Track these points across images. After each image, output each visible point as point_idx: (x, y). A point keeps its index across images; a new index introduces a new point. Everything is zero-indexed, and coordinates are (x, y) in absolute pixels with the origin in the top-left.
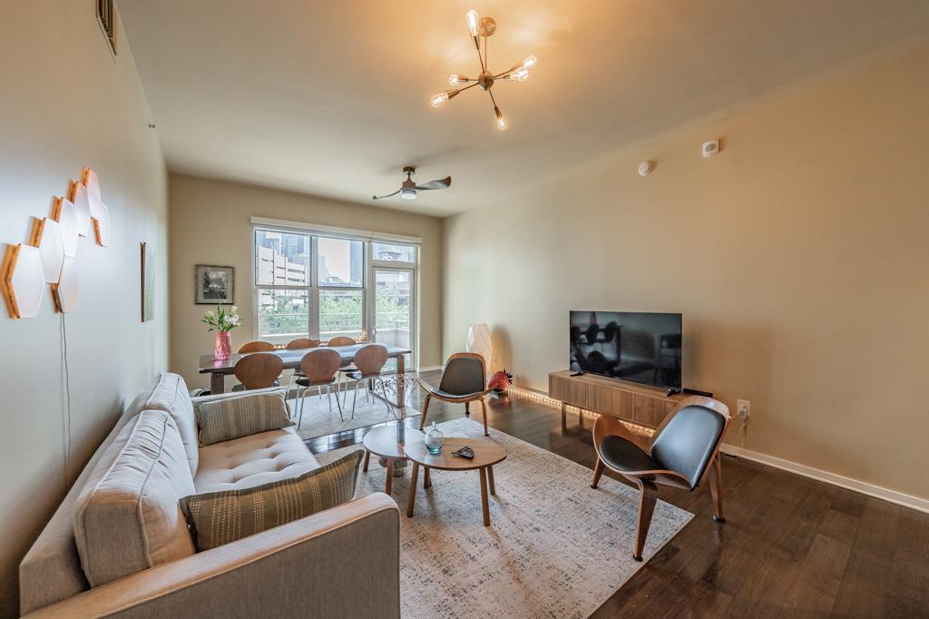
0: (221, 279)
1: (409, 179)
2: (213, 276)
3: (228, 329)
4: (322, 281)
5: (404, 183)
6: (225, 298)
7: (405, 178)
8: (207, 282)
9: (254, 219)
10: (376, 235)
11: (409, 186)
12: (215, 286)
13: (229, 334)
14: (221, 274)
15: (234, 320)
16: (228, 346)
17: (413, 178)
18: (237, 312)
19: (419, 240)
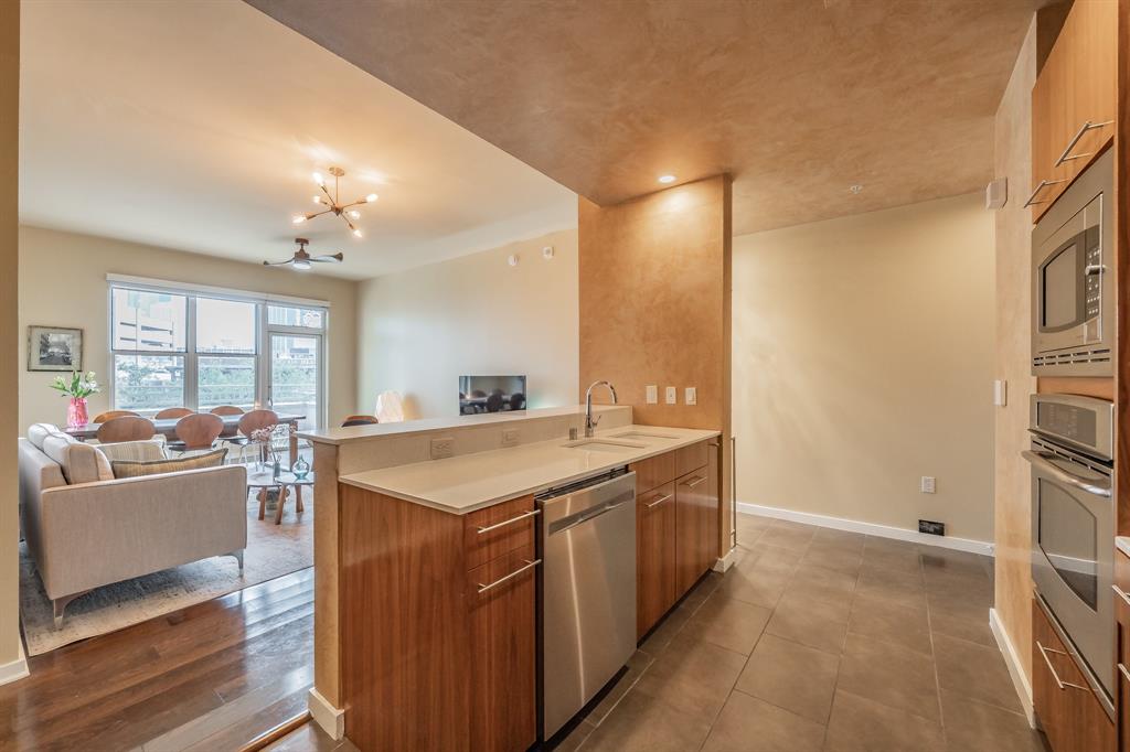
0: (65, 343)
1: (302, 250)
2: (53, 338)
3: (85, 395)
4: (202, 346)
5: (296, 253)
6: (70, 364)
7: (297, 248)
8: (45, 345)
9: (110, 276)
10: (271, 297)
11: (302, 256)
12: (56, 350)
13: (85, 401)
14: (63, 337)
15: (93, 385)
16: (84, 413)
17: (307, 249)
18: (95, 378)
19: (327, 304)
